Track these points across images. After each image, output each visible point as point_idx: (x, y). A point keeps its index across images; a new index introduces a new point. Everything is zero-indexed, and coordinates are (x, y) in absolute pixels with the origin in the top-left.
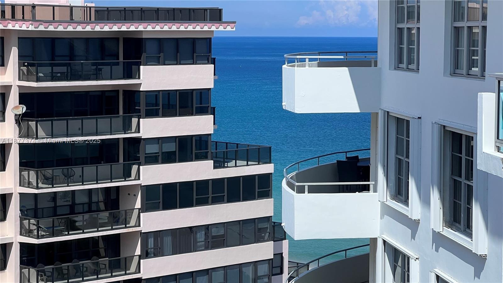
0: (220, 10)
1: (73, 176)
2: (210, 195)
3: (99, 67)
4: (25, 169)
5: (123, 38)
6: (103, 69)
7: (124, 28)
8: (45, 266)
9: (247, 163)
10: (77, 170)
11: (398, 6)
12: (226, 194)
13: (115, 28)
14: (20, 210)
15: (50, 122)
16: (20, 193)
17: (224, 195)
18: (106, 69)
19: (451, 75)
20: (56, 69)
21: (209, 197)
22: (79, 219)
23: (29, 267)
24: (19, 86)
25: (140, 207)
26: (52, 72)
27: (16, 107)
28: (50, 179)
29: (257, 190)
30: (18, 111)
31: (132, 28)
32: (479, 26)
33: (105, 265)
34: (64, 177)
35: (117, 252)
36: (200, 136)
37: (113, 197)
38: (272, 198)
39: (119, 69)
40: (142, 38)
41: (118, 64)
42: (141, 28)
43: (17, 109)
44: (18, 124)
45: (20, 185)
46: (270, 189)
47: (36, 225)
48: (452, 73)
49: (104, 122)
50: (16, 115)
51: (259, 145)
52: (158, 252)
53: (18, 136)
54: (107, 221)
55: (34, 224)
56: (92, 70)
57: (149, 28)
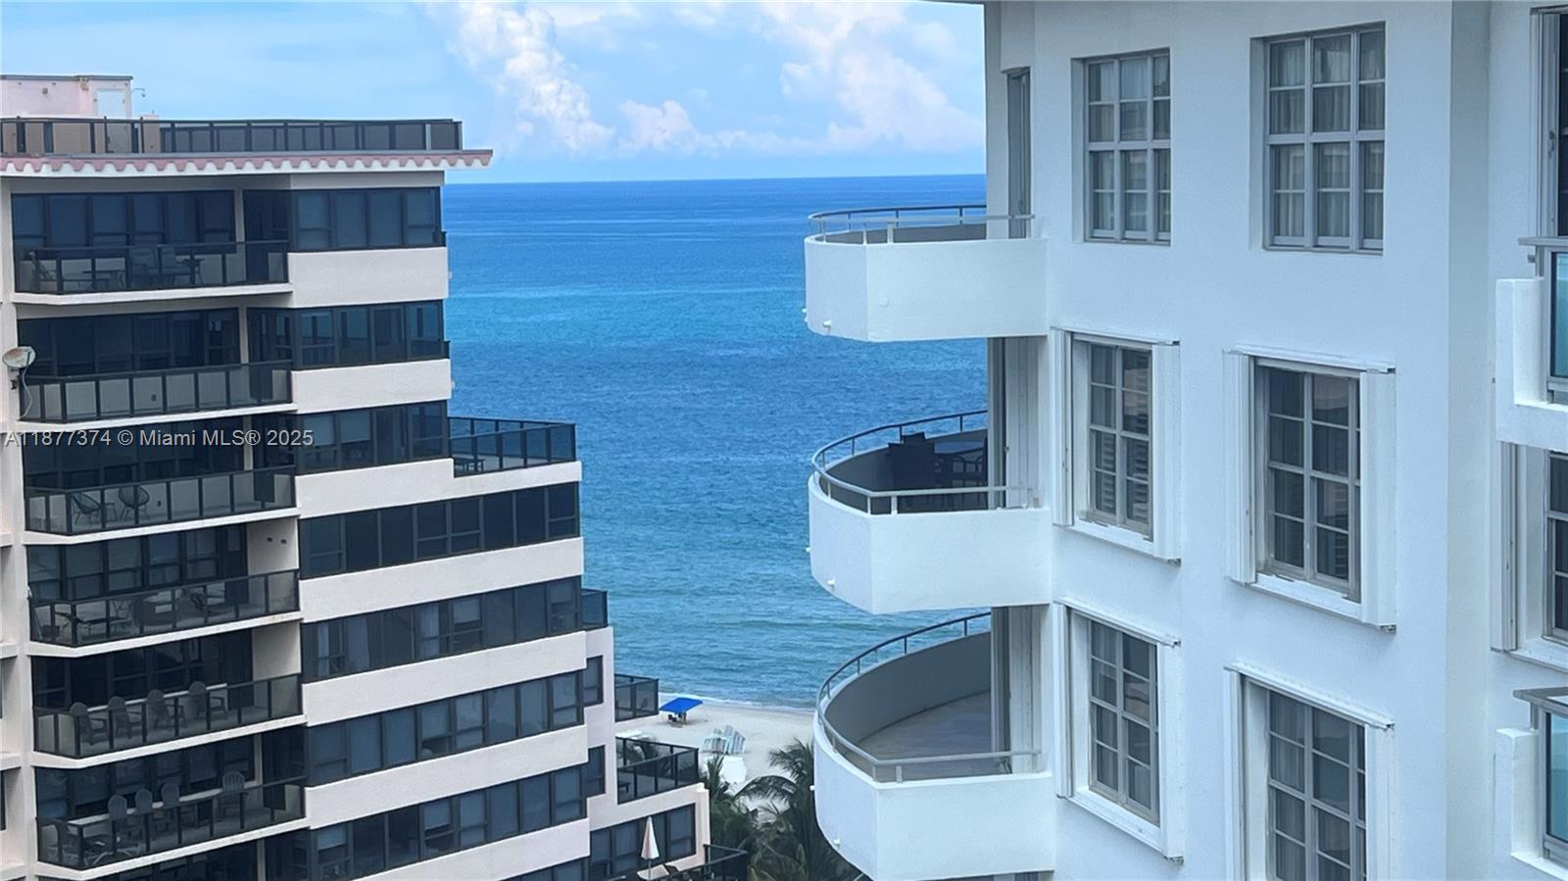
0: (457, 125)
1: (145, 503)
2: (450, 535)
3: (197, 257)
4: (38, 491)
5: (244, 191)
6: (202, 262)
7: (249, 169)
8: (90, 706)
9: (525, 462)
10: (154, 491)
11: (1092, 103)
12: (482, 531)
13: (230, 169)
14: (29, 584)
15: (94, 383)
16: (27, 546)
17: (479, 534)
18: (210, 262)
19: (1264, 247)
20: (102, 264)
21: (446, 539)
22: (162, 600)
23: (55, 711)
24: (16, 304)
25: (297, 567)
26: (94, 271)
27: (12, 353)
28: (94, 510)
29: (547, 520)
30: (18, 362)
31: (268, 169)
32: (1348, 143)
33: (222, 699)
34: (123, 505)
35: (245, 669)
36: (422, 406)
37: (233, 545)
38: (579, 536)
39: (237, 261)
40: (289, 191)
41: (233, 250)
42: (286, 168)
43: (17, 356)
44: (17, 390)
45: (28, 528)
46: (575, 517)
47: (68, 617)
48: (1268, 243)
49: (212, 380)
50: (12, 370)
51: (548, 421)
52: (340, 666)
53: (18, 418)
54: (222, 600)
55: (63, 614)
56: (179, 265)
57: (305, 167)
